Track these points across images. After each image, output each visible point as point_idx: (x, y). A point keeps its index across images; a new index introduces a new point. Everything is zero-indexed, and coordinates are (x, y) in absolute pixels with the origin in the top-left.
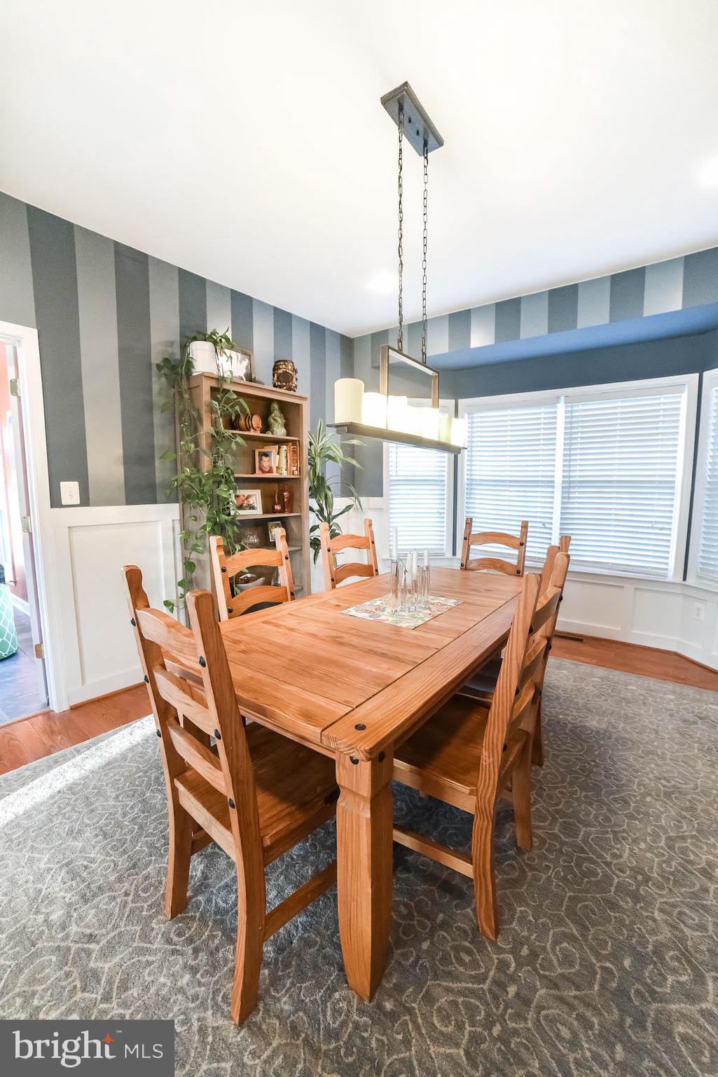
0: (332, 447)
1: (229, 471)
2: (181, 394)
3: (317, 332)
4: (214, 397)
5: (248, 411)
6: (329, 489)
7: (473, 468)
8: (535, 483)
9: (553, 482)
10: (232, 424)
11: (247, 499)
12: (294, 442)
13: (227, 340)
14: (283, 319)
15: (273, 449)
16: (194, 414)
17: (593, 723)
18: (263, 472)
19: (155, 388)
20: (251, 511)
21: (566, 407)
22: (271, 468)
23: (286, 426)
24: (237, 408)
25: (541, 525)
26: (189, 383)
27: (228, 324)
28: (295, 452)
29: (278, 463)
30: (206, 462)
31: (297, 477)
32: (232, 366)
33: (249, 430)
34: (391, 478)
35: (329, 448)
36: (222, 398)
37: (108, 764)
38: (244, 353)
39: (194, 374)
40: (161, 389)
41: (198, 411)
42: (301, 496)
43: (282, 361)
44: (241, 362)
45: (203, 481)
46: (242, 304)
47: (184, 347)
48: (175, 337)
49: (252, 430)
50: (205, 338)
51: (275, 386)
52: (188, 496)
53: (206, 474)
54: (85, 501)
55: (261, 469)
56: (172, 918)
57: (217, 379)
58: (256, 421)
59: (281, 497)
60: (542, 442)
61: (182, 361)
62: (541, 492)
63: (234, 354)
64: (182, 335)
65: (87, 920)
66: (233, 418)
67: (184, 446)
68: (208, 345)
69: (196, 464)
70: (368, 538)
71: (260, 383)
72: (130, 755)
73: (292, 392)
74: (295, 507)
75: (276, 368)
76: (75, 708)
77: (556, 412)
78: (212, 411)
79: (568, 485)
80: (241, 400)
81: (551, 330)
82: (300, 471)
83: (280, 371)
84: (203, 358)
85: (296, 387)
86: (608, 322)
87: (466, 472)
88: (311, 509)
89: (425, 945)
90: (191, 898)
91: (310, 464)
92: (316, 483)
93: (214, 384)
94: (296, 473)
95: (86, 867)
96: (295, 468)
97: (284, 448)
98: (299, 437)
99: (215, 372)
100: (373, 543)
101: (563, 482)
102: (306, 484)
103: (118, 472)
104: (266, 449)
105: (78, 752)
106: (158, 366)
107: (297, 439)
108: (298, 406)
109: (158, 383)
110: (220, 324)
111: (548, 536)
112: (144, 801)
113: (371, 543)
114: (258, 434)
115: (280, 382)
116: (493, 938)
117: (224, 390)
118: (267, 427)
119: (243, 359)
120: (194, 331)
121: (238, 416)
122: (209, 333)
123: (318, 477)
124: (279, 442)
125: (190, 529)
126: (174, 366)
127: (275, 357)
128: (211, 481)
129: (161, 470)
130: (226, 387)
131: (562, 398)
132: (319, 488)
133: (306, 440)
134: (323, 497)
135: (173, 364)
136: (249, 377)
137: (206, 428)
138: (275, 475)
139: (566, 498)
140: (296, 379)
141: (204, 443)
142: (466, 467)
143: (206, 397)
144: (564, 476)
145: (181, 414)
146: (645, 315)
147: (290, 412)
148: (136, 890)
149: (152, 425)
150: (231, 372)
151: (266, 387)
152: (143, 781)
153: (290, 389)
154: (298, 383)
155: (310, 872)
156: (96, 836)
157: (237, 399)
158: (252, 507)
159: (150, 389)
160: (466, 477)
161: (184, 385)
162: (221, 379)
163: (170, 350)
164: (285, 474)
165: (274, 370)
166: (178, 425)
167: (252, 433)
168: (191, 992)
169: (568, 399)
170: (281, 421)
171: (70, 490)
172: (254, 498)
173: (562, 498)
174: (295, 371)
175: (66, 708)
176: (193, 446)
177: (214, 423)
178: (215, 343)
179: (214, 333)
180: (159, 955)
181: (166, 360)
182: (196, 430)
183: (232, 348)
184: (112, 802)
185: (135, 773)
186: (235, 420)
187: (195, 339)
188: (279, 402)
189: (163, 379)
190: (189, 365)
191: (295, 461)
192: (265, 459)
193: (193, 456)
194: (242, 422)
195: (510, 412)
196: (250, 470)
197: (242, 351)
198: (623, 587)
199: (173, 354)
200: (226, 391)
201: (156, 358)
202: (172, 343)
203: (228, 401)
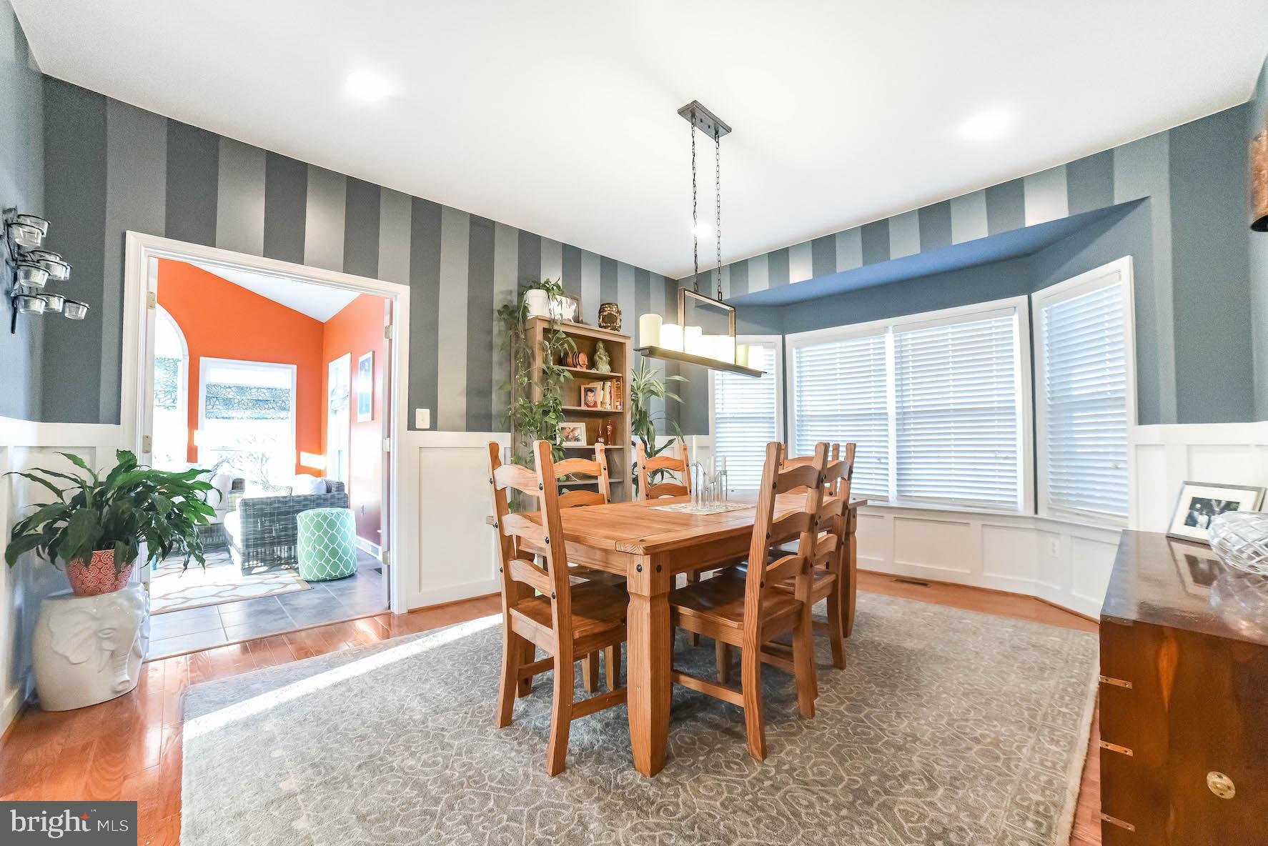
0: (655, 383)
1: (557, 401)
2: (517, 335)
3: (642, 276)
4: (546, 338)
5: (576, 349)
6: (651, 422)
7: (803, 403)
8: (868, 417)
9: (886, 414)
10: (561, 361)
11: (572, 431)
12: (618, 378)
13: (558, 287)
14: (609, 267)
15: (598, 385)
16: (530, 352)
17: (910, 644)
18: (588, 406)
19: (495, 330)
20: (576, 442)
21: (895, 337)
22: (596, 402)
23: (611, 363)
24: (566, 346)
25: (876, 461)
26: (525, 326)
27: (560, 274)
28: (618, 388)
29: (603, 398)
30: (537, 392)
31: (620, 411)
32: (562, 310)
33: (575, 367)
34: (718, 416)
35: (652, 384)
36: (553, 338)
37: (444, 646)
38: (573, 298)
39: (529, 318)
40: (500, 331)
41: (532, 348)
42: (623, 430)
43: (607, 304)
44: (570, 306)
45: (534, 410)
46: (572, 256)
47: (521, 295)
48: (515, 287)
49: (579, 367)
50: (538, 286)
51: (600, 326)
52: (520, 425)
53: (537, 403)
54: (434, 426)
55: (586, 404)
56: (501, 727)
57: (549, 321)
58: (583, 358)
59: (605, 430)
60: (873, 373)
61: (519, 307)
62: (875, 425)
63: (564, 299)
64: (520, 285)
65: (439, 722)
66: (562, 355)
67: (518, 379)
68: (542, 293)
69: (528, 395)
70: (683, 461)
71: (586, 324)
72: (462, 642)
73: (616, 332)
74: (619, 441)
75: (601, 310)
76: (411, 612)
77: (884, 343)
78: (544, 349)
79: (903, 416)
80: (570, 339)
81: (865, 263)
82: (623, 405)
83: (605, 313)
84: (537, 303)
85: (620, 327)
86: (919, 252)
87: (796, 408)
88: (634, 444)
89: (701, 758)
90: (515, 720)
91: (632, 400)
92: (638, 417)
93: (546, 325)
94: (619, 407)
95: (434, 698)
96: (619, 403)
97: (609, 384)
98: (622, 373)
99: (547, 316)
100: (688, 466)
101: (897, 413)
102: (628, 419)
103: (462, 403)
104: (591, 385)
105: (419, 637)
106: (498, 311)
107: (620, 375)
108: (622, 344)
109: (498, 326)
110: (553, 274)
111: (885, 472)
112: (476, 668)
113: (685, 465)
114: (584, 370)
115: (605, 323)
116: (760, 758)
117: (555, 331)
118: (592, 364)
119: (572, 304)
120: (529, 281)
121: (566, 354)
122: (542, 282)
123: (641, 411)
124: (604, 378)
125: (520, 455)
126: (513, 311)
127: (601, 301)
128: (541, 410)
129: (497, 403)
130: (556, 328)
131: (891, 328)
132: (641, 421)
133: (629, 376)
134: (645, 432)
135: (511, 309)
136: (577, 320)
137: (538, 364)
138: (599, 408)
139: (901, 431)
140: (621, 320)
141: (536, 376)
142: (796, 403)
143: (539, 336)
144: (897, 407)
145: (517, 352)
146: (955, 242)
147: (615, 351)
148: (473, 712)
149: (491, 363)
150: (561, 315)
151: (592, 328)
152: (474, 658)
153: (614, 329)
154: (623, 324)
155: (612, 715)
156: (439, 683)
157: (565, 338)
158: (577, 440)
159: (491, 332)
160: (796, 413)
161: (520, 326)
162: (552, 321)
163: (509, 298)
164: (608, 408)
165: (600, 312)
166: (513, 361)
167: (578, 369)
168: (517, 760)
169: (897, 330)
170: (605, 358)
171: (423, 416)
172: (579, 431)
173: (897, 430)
174: (619, 312)
175: (405, 611)
176: (526, 379)
177: (545, 361)
178: (548, 290)
179: (547, 282)
180: (492, 743)
181: (505, 306)
182: (529, 365)
183: (562, 294)
184: (449, 667)
185: (467, 653)
186: (564, 356)
187: (531, 288)
188: (604, 341)
189: (502, 323)
190: (526, 309)
191: (618, 396)
192: (589, 393)
193: (527, 389)
194: (570, 360)
195: (838, 345)
196: (575, 403)
197: (570, 296)
198: (968, 524)
199: (511, 301)
200: (556, 332)
201: (497, 305)
202: (511, 292)
203: (558, 340)
